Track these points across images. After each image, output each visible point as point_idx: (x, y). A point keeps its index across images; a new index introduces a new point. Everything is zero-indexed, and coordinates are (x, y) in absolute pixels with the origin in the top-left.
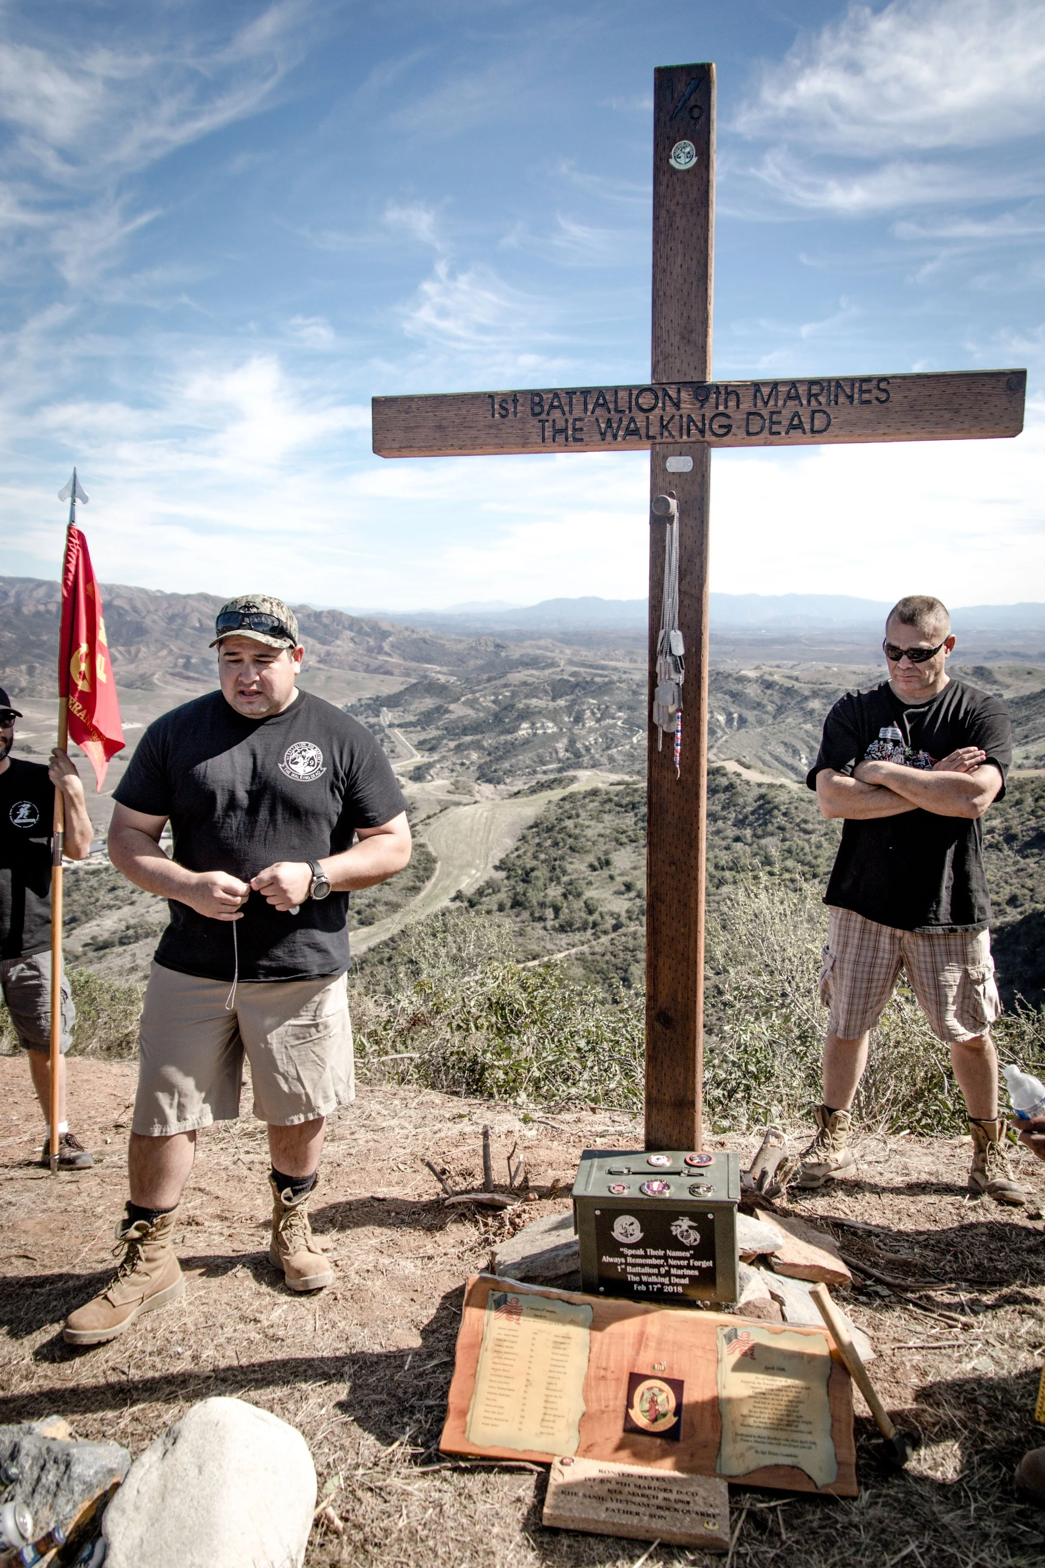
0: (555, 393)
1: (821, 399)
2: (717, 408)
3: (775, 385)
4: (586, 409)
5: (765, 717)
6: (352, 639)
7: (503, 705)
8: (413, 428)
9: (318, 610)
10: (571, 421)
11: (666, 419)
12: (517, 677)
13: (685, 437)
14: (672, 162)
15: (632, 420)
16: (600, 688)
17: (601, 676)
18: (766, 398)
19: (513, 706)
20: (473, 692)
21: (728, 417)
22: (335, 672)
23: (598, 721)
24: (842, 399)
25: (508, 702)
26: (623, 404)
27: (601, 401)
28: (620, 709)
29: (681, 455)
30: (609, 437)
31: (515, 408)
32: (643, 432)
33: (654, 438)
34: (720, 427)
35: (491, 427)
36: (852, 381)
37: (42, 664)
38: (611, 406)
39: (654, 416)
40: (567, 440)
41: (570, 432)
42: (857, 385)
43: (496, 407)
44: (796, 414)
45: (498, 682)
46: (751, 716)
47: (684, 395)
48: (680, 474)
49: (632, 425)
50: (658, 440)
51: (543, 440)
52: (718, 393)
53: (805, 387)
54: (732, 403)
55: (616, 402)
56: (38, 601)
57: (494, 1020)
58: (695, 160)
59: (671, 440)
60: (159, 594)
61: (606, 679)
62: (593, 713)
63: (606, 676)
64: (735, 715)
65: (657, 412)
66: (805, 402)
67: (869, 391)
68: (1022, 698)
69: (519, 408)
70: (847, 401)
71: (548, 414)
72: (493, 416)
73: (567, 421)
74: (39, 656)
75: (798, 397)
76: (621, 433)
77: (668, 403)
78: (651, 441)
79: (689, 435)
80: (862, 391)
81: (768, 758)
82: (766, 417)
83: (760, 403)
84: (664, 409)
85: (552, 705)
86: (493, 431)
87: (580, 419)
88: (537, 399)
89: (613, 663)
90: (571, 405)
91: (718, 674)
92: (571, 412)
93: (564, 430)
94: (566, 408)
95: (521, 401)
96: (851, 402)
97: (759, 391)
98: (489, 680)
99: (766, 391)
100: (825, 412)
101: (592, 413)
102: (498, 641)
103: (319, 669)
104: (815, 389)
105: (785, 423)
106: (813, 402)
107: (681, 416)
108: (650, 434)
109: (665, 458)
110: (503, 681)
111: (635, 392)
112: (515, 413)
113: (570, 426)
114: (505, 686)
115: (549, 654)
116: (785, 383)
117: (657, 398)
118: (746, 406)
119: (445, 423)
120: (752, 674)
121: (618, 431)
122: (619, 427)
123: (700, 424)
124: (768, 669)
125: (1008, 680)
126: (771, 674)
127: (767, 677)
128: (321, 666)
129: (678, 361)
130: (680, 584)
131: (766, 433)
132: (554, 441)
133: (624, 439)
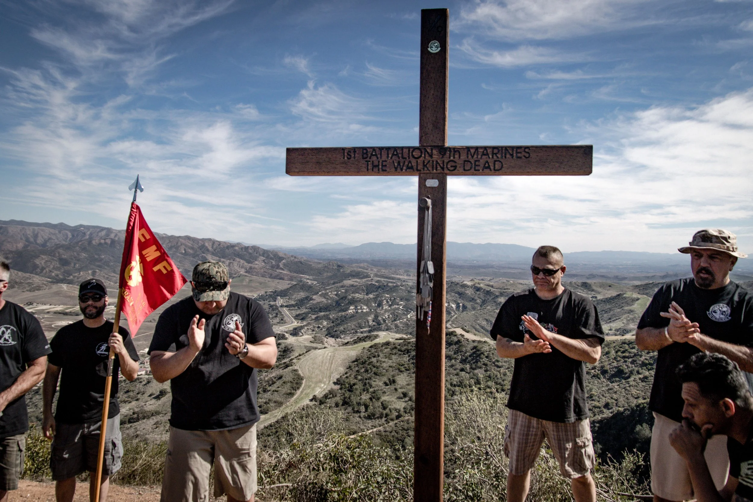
0: (373, 149)
1: (498, 155)
2: (450, 158)
3: (477, 148)
4: (388, 157)
5: (476, 305)
6: (264, 261)
7: (341, 296)
8: (305, 163)
9: (247, 246)
10: (381, 161)
11: (426, 162)
12: (348, 282)
13: (435, 171)
14: (429, 49)
15: (410, 162)
16: (391, 289)
17: (392, 282)
18: (473, 154)
19: (346, 297)
20: (326, 290)
21: (455, 162)
22: (254, 277)
23: (390, 306)
24: (508, 156)
25: (344, 295)
26: (406, 155)
27: (395, 153)
28: (401, 300)
29: (433, 179)
30: (399, 169)
31: (355, 155)
32: (415, 167)
33: (420, 171)
34: (451, 166)
35: (343, 163)
36: (512, 148)
37: (101, 271)
38: (400, 155)
39: (420, 161)
40: (379, 170)
41: (380, 167)
42: (515, 150)
43: (346, 154)
44: (487, 162)
45: (338, 285)
46: (469, 305)
47: (435, 152)
48: (432, 188)
49: (410, 165)
50: (422, 172)
51: (368, 170)
52: (450, 151)
53: (491, 150)
54: (457, 156)
55: (402, 154)
56: (101, 238)
57: (333, 464)
58: (439, 49)
59: (428, 172)
60: (164, 236)
61: (395, 284)
62: (387, 302)
63: (394, 283)
64: (461, 304)
65: (422, 159)
66: (491, 156)
67: (520, 153)
68: (607, 299)
69: (356, 155)
70: (510, 157)
71: (370, 158)
72: (344, 158)
73: (379, 162)
74: (99, 266)
75: (487, 154)
76: (404, 168)
77: (427, 155)
78: (419, 172)
79: (436, 170)
80: (517, 153)
81: (478, 327)
82: (473, 162)
83: (470, 157)
84: (425, 157)
85: (366, 296)
86: (343, 165)
87: (386, 161)
88: (365, 151)
89: (398, 276)
90: (381, 154)
91: (452, 283)
92: (381, 158)
93: (377, 166)
94: (379, 156)
95: (357, 152)
96: (512, 157)
97: (470, 151)
98: (334, 283)
99: (472, 151)
100: (500, 162)
101: (391, 158)
102: (339, 264)
103: (246, 276)
104: (495, 151)
105: (482, 166)
106: (495, 157)
107: (433, 161)
108: (419, 168)
109: (425, 180)
110: (341, 284)
111: (411, 150)
112: (354, 157)
113: (380, 164)
114: (342, 287)
115: (365, 271)
116: (481, 147)
117: (421, 153)
118: (463, 157)
119: (321, 161)
120: (469, 284)
122: (403, 166)
123: (442, 165)
124: (477, 281)
125: (600, 290)
126: (479, 284)
127: (477, 285)
128: (247, 274)
129: (431, 136)
130: (432, 239)
131: (473, 169)
132: (373, 170)
133: (406, 170)
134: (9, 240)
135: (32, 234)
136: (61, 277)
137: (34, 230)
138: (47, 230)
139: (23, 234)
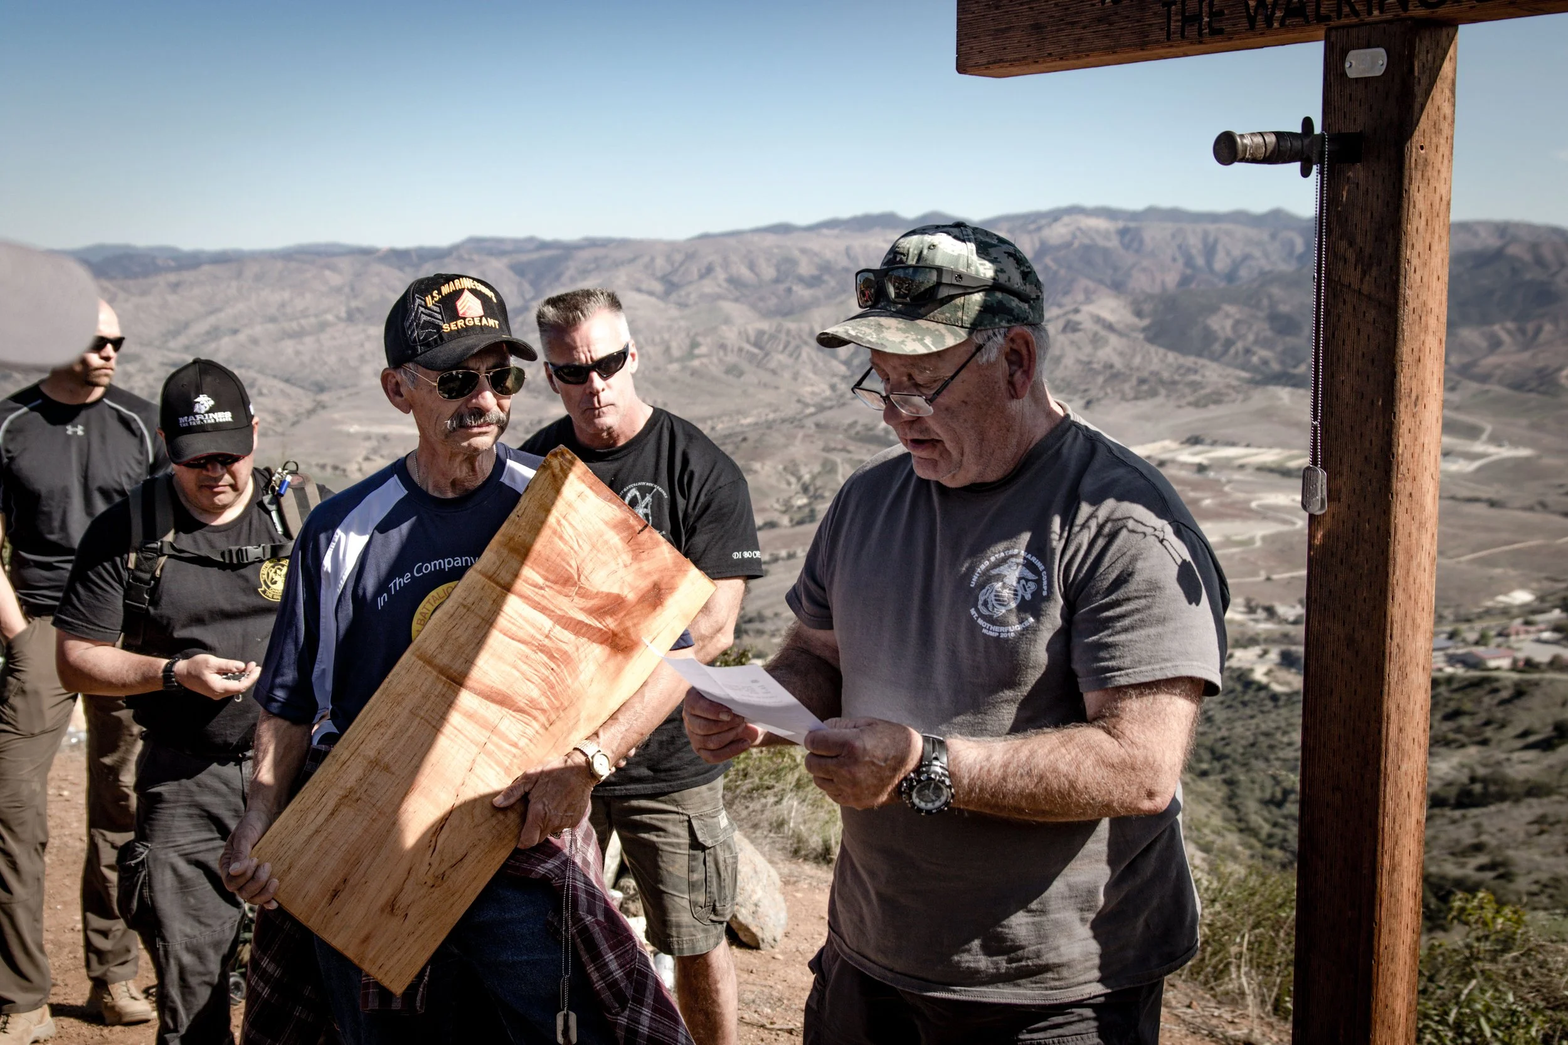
8: (1003, 31)
13: (1376, 13)
29: (1368, 46)
30: (1260, 23)
32: (1311, 9)
33: (1327, 18)
35: (1099, 20)
40: (1200, 34)
41: (1205, 20)
48: (1367, 81)
50: (1335, 22)
51: (1168, 39)
59: (1354, 20)
72: (1103, 2)
76: (1278, 14)
78: (1323, 26)
79: (1382, 12)
86: (1102, 27)
93: (1198, 17)
108: (1323, 11)
109: (1344, 54)
113: (1205, 9)
119: (1042, 20)
121: (1273, 13)
122: (1275, 6)
132: (1183, 35)
133: (1282, 24)
134: (1145, 263)
135: (1200, 246)
136: (1276, 367)
137: (1206, 234)
138: (1240, 231)
139: (1180, 247)
